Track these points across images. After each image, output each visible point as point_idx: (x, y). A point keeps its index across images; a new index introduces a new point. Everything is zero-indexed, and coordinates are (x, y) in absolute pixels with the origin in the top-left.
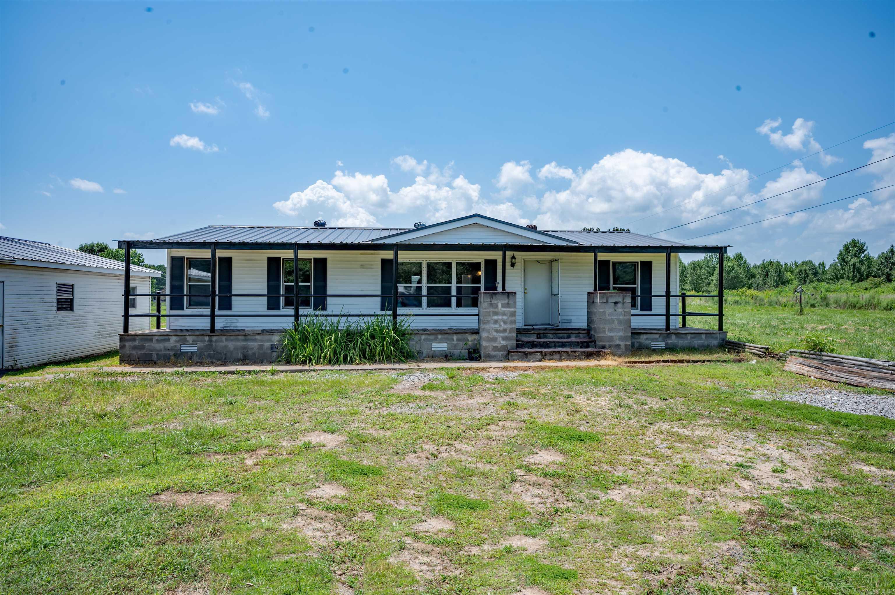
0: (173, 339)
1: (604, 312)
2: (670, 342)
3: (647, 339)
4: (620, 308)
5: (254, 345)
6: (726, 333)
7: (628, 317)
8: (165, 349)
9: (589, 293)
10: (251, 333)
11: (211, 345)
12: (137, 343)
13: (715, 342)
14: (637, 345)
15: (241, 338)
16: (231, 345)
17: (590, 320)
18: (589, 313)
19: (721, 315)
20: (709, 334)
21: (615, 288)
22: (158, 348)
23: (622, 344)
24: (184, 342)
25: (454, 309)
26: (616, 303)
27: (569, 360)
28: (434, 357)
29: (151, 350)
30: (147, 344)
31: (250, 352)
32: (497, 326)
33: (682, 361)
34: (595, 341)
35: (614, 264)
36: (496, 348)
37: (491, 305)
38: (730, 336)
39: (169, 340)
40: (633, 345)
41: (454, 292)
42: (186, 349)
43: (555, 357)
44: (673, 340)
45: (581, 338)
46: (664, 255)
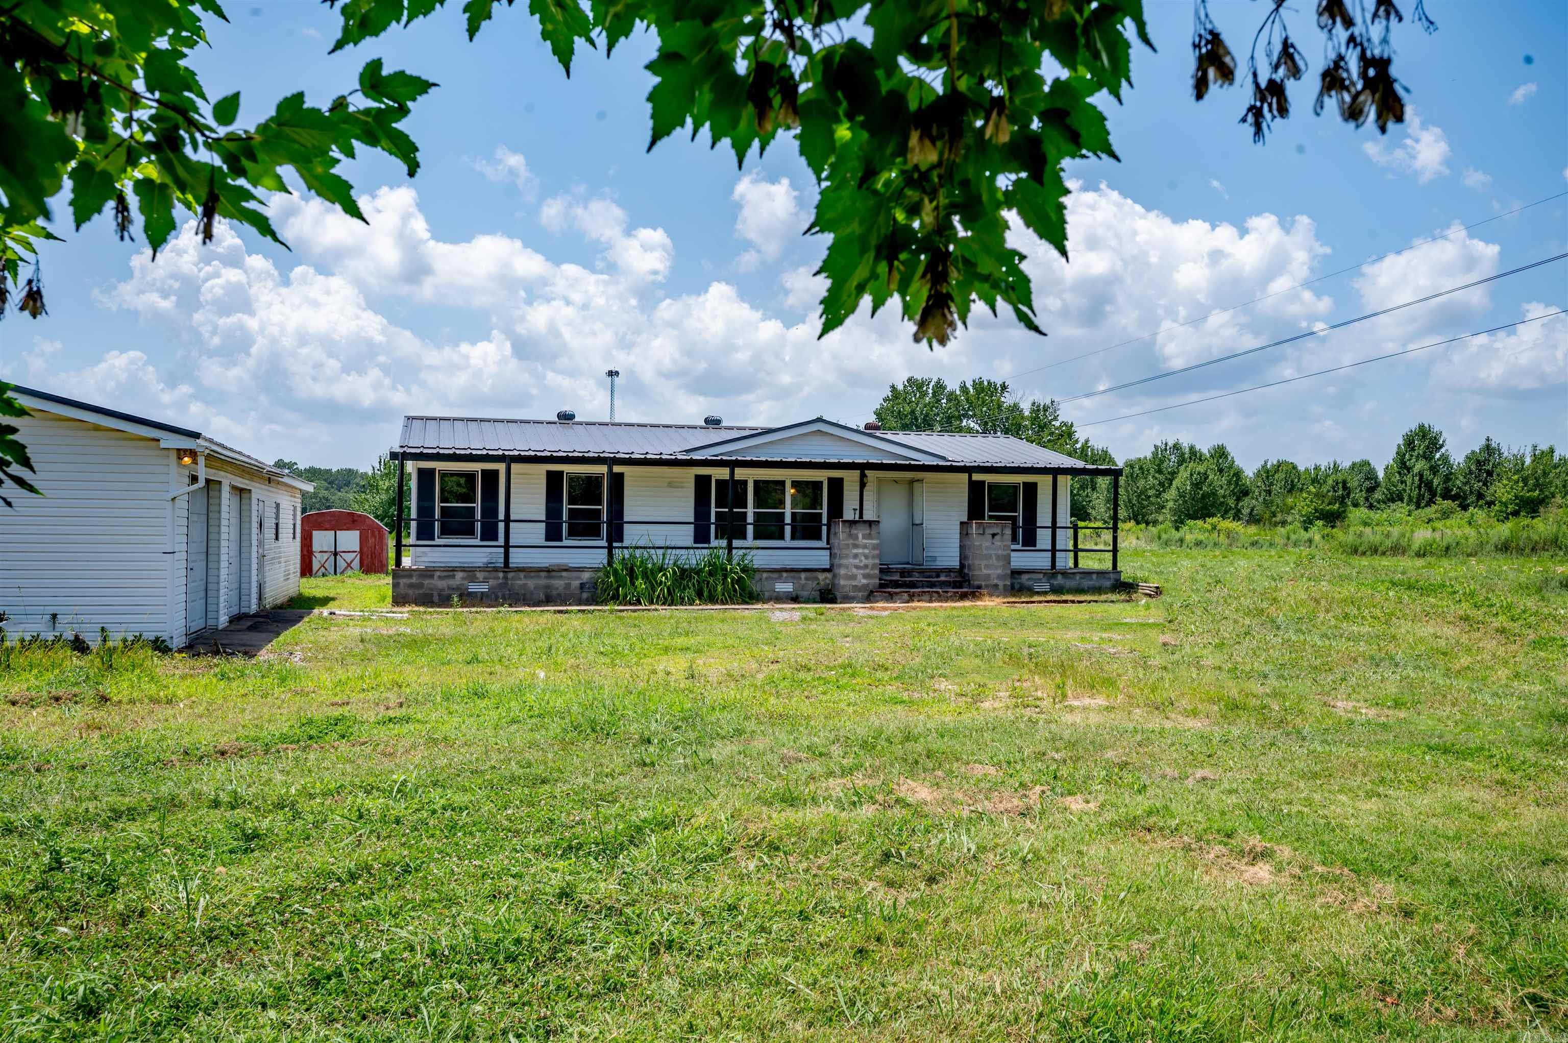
0: (459, 575)
1: (980, 546)
2: (1055, 582)
3: (1029, 579)
4: (998, 542)
5: (559, 583)
6: (1120, 572)
7: (1005, 553)
8: (449, 588)
9: (962, 523)
10: (556, 568)
11: (506, 584)
12: (414, 580)
13: (1108, 584)
14: (1017, 586)
15: (543, 574)
16: (531, 583)
17: (963, 557)
18: (962, 547)
19: (1115, 551)
20: (1101, 574)
21: (991, 517)
22: (440, 587)
23: (1001, 583)
24: (473, 579)
25: (788, 541)
26: (994, 535)
27: (940, 601)
28: (779, 598)
29: (432, 589)
30: (427, 582)
31: (554, 593)
32: (856, 561)
33: (1066, 602)
34: (969, 581)
35: (991, 486)
36: (856, 588)
37: (850, 535)
38: (1123, 577)
39: (454, 576)
40: (1012, 586)
41: (788, 519)
42: (473, 588)
43: (923, 598)
44: (1060, 580)
45: (953, 577)
46: (1049, 478)
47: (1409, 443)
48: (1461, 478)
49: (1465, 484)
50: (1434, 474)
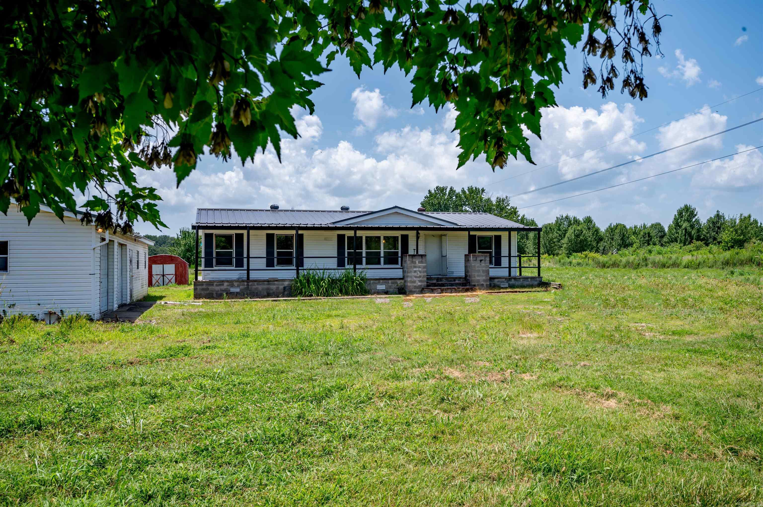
0: (226, 284)
1: (475, 266)
2: (511, 283)
3: (498, 281)
4: (483, 264)
5: (273, 287)
6: (542, 277)
7: (487, 269)
8: (221, 290)
9: (465, 255)
10: (272, 280)
11: (248, 288)
12: (204, 287)
13: (536, 283)
14: (492, 285)
15: (266, 283)
16: (260, 287)
17: (466, 271)
18: (466, 267)
19: (539, 267)
20: (532, 278)
21: (479, 252)
22: (217, 290)
24: (232, 286)
25: (382, 266)
26: (481, 261)
27: (456, 292)
28: (379, 293)
29: (212, 291)
30: (210, 287)
31: (271, 292)
32: (416, 274)
33: (516, 292)
34: (469, 283)
35: (480, 237)
36: (416, 287)
37: (412, 262)
38: (544, 280)
39: (223, 285)
40: (490, 284)
41: (382, 255)
42: (233, 290)
43: (448, 291)
44: (513, 282)
45: (461, 281)
46: (507, 233)
47: (680, 213)
48: (705, 230)
49: (707, 233)
50: (692, 229)
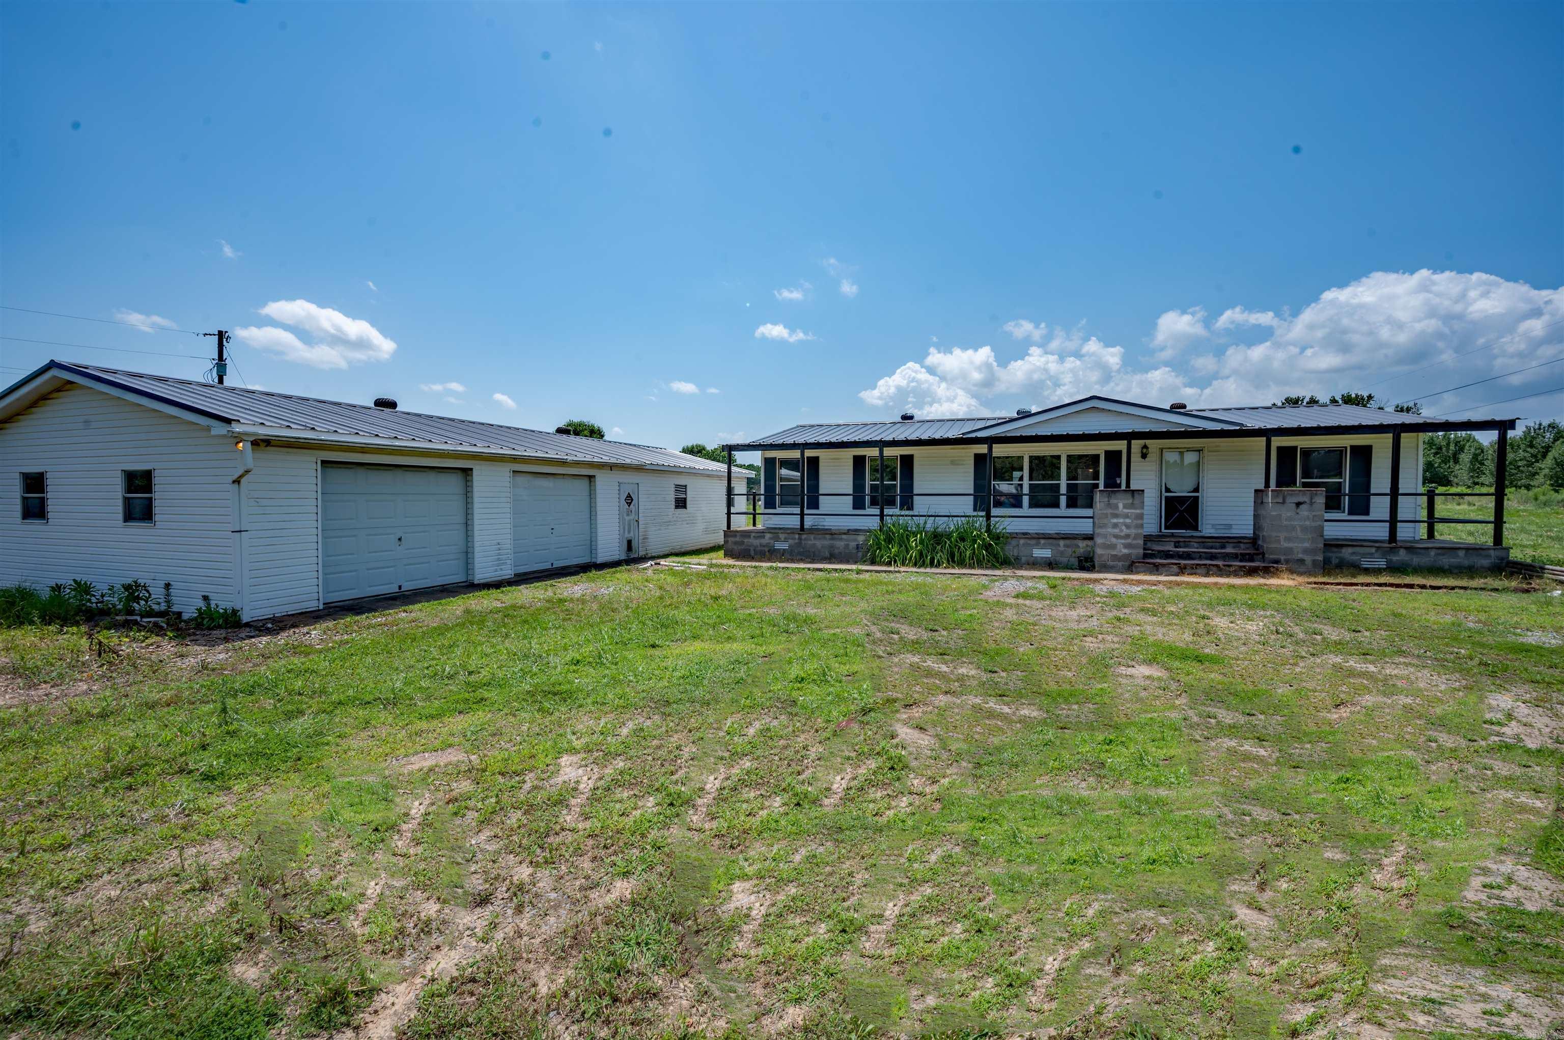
0: (768, 536)
1: (1279, 516)
2: (1395, 558)
3: (1353, 553)
4: (1304, 511)
5: (840, 544)
6: (1508, 549)
7: (1319, 523)
8: (761, 545)
9: (1256, 491)
10: (837, 532)
11: (800, 543)
12: (738, 539)
13: (1485, 564)
15: (828, 537)
16: (819, 543)
17: (1257, 527)
18: (1256, 517)
19: (1499, 522)
20: (1472, 550)
21: (1305, 485)
22: (755, 544)
23: (1308, 559)
24: (777, 539)
25: (1063, 510)
26: (1298, 504)
27: (1221, 576)
28: (1034, 564)
29: (750, 546)
30: (746, 540)
31: (836, 551)
32: (1116, 531)
33: (1411, 586)
34: (1263, 554)
35: (1306, 453)
36: (1115, 558)
37: (1109, 505)
38: (1516, 555)
39: (764, 537)
40: (1327, 561)
41: (1063, 490)
42: (779, 546)
43: (1198, 571)
44: (1402, 556)
45: (1243, 549)
46: (1388, 438)
